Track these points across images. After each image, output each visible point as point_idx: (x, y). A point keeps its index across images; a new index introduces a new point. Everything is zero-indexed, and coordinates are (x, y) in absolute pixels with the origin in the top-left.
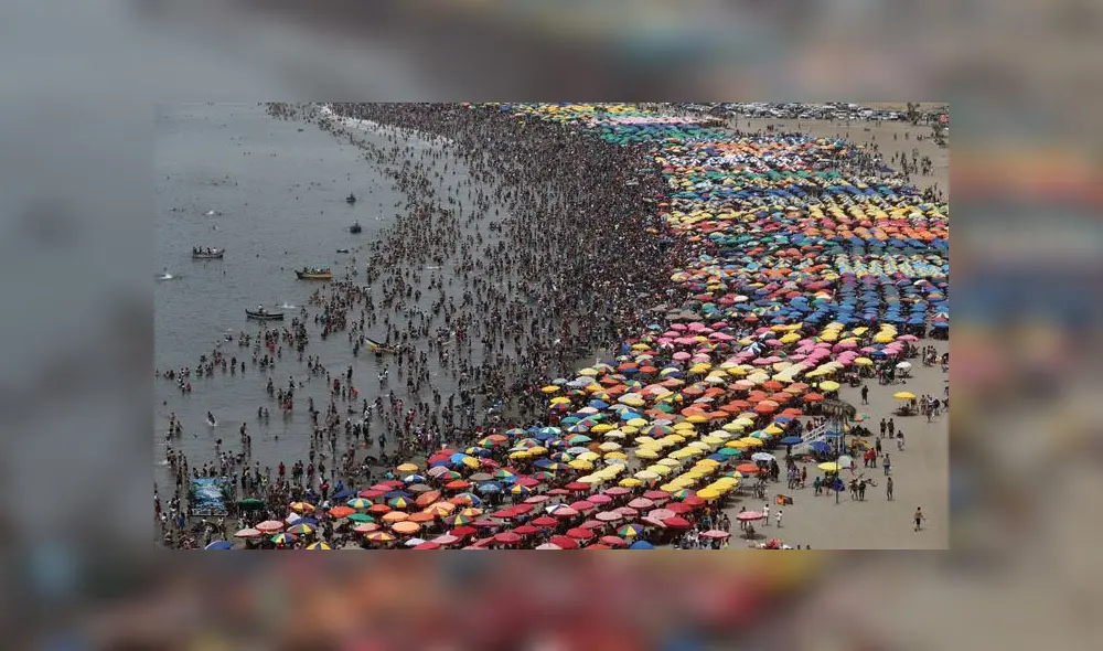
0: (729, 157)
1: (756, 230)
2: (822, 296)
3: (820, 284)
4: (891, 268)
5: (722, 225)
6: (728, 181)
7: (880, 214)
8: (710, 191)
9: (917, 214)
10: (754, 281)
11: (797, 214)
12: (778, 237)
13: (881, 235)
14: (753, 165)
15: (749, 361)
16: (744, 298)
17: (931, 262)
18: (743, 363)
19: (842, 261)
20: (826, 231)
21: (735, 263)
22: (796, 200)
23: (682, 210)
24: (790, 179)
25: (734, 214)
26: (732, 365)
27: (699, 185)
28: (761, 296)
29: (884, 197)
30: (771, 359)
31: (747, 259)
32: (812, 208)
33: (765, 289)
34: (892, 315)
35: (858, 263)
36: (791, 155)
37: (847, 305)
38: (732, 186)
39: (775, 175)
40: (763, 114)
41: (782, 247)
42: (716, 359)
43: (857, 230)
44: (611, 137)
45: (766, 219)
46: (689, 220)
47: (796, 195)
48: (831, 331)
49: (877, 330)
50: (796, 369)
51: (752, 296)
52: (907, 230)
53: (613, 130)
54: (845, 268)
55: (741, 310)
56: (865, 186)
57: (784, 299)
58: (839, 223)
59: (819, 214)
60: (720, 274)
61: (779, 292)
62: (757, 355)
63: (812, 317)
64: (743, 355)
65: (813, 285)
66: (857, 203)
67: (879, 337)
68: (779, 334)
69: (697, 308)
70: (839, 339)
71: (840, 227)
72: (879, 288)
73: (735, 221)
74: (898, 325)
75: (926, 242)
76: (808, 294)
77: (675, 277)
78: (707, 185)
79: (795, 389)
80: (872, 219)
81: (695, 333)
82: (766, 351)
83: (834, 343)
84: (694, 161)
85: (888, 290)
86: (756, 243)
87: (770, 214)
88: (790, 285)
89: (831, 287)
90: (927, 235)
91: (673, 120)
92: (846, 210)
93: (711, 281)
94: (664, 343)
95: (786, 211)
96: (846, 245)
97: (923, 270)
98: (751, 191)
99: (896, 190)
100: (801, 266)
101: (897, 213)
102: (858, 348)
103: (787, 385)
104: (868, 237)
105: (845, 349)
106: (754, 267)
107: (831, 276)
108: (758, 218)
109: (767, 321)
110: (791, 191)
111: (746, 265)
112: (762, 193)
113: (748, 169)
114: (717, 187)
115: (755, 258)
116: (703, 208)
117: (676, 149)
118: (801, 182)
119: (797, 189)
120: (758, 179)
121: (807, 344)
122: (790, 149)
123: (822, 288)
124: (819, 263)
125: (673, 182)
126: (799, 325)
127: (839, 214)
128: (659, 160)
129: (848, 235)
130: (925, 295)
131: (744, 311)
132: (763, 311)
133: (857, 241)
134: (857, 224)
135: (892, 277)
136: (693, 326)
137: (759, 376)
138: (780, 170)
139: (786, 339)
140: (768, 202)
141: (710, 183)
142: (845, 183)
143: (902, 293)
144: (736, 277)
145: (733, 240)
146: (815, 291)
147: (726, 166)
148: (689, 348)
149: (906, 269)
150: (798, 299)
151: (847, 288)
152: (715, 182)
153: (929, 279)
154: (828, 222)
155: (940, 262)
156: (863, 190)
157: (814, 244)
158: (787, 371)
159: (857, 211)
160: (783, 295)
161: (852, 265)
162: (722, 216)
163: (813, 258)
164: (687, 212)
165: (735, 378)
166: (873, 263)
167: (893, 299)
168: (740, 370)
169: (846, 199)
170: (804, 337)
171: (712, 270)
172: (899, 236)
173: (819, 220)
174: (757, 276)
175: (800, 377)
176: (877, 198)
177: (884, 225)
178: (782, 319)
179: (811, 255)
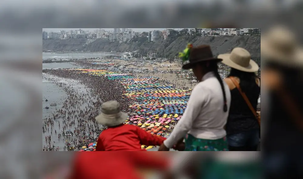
0: (136, 82)
1: (145, 96)
2: (161, 109)
3: (160, 106)
4: (174, 103)
5: (137, 96)
6: (137, 86)
7: (169, 92)
8: (133, 89)
9: (177, 92)
10: (147, 106)
11: (153, 93)
12: (149, 97)
13: (171, 96)
14: (141, 83)
15: (149, 122)
16: (146, 110)
17: (182, 101)
18: (148, 123)
19: (164, 101)
20: (159, 96)
21: (142, 103)
22: (152, 90)
23: (128, 93)
24: (149, 85)
25: (140, 93)
26: (146, 123)
27: (131, 88)
28: (149, 110)
29: (170, 88)
30: (154, 122)
31: (144, 102)
32: (156, 91)
33: (150, 108)
34: (177, 112)
35: (167, 102)
36: (148, 81)
37: (167, 110)
38: (138, 88)
39: (146, 85)
40: (141, 72)
41: (151, 99)
42: (143, 123)
43: (165, 95)
44: (110, 79)
45: (146, 94)
46: (130, 95)
47: (151, 89)
48: (165, 115)
49: (174, 115)
50: (160, 124)
51: (147, 109)
52: (176, 95)
53: (110, 77)
54: (165, 103)
55: (145, 112)
56: (165, 86)
57: (154, 110)
58: (162, 94)
59: (157, 93)
60: (140, 105)
61: (152, 108)
62: (151, 121)
63: (161, 113)
64: (148, 121)
65: (159, 107)
66: (164, 90)
67: (175, 116)
68: (154, 117)
69: (136, 112)
70: (167, 117)
71: (162, 95)
72: (173, 107)
73: (140, 95)
74: (178, 114)
75: (180, 97)
76: (159, 109)
77: (130, 107)
78: (132, 87)
79: (160, 127)
80: (168, 93)
81: (136, 117)
82: (152, 120)
83: (166, 118)
84: (129, 83)
85: (175, 107)
86: (145, 99)
87: (147, 93)
88: (154, 107)
89: (163, 107)
90: (180, 96)
91: (123, 75)
92: (162, 91)
93: (138, 107)
94: (131, 120)
95: (150, 92)
96: (164, 98)
97: (181, 103)
98: (142, 88)
99: (172, 87)
100: (156, 103)
101: (173, 92)
102: (171, 119)
103: (159, 127)
104: (168, 97)
105: (168, 119)
106: (146, 104)
107: (162, 105)
108: (144, 94)
109: (151, 114)
110: (150, 88)
111: (144, 103)
112: (144, 89)
113: (140, 84)
114: (135, 88)
115: (146, 102)
116: (133, 92)
117: (125, 80)
118: (152, 86)
119: (151, 88)
120: (143, 86)
121: (161, 119)
122: (148, 79)
123: (161, 107)
124: (159, 102)
125: (125, 87)
126: (158, 115)
127: (161, 92)
128: (121, 83)
129: (164, 96)
130: (182, 107)
131: (146, 113)
132: (150, 112)
133: (166, 97)
134: (165, 94)
135: (175, 104)
136: (136, 116)
137: (152, 125)
138: (147, 84)
139: (156, 118)
140: (146, 90)
141: (133, 87)
142: (161, 86)
143: (177, 107)
144: (143, 106)
145: (140, 98)
146: (160, 108)
147: (135, 83)
148: (136, 120)
149: (177, 102)
150: (157, 110)
151: (166, 107)
152: (134, 87)
153: (182, 104)
154: (159, 94)
155: (184, 101)
156: (165, 87)
157: (157, 98)
158: (158, 124)
159: (164, 92)
160: (154, 109)
161: (166, 102)
162: (137, 94)
163: (158, 101)
164: (130, 93)
165: (147, 126)
166: (170, 102)
167: (176, 109)
168: (148, 124)
169: (162, 89)
170: (159, 117)
171: (137, 105)
172: (174, 96)
173: (157, 94)
174: (147, 105)
175: (161, 125)
176: (168, 89)
177: (171, 94)
178: (154, 114)
179: (157, 101)
